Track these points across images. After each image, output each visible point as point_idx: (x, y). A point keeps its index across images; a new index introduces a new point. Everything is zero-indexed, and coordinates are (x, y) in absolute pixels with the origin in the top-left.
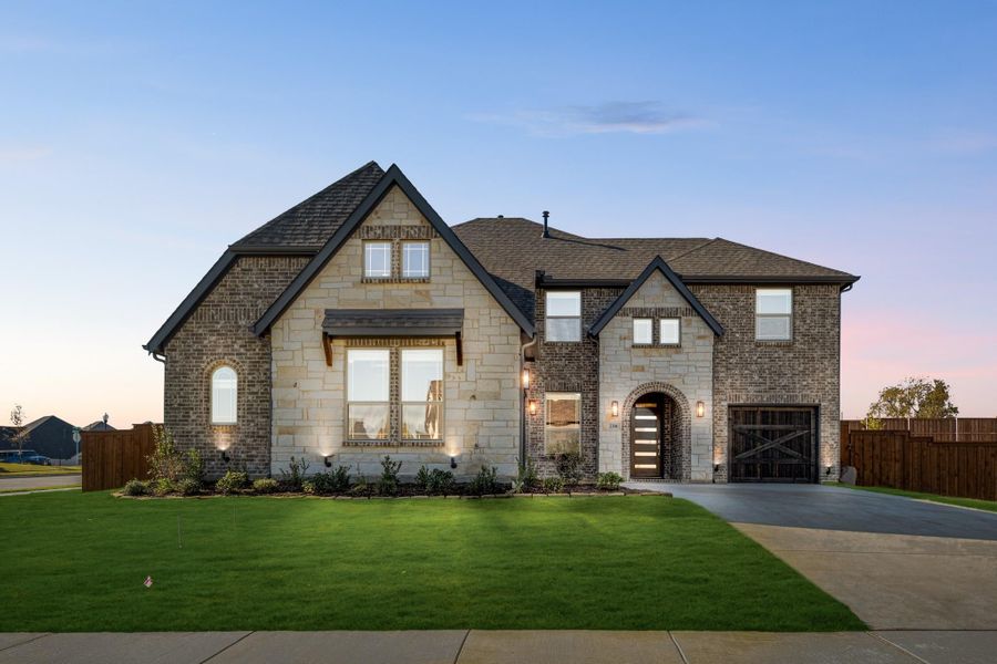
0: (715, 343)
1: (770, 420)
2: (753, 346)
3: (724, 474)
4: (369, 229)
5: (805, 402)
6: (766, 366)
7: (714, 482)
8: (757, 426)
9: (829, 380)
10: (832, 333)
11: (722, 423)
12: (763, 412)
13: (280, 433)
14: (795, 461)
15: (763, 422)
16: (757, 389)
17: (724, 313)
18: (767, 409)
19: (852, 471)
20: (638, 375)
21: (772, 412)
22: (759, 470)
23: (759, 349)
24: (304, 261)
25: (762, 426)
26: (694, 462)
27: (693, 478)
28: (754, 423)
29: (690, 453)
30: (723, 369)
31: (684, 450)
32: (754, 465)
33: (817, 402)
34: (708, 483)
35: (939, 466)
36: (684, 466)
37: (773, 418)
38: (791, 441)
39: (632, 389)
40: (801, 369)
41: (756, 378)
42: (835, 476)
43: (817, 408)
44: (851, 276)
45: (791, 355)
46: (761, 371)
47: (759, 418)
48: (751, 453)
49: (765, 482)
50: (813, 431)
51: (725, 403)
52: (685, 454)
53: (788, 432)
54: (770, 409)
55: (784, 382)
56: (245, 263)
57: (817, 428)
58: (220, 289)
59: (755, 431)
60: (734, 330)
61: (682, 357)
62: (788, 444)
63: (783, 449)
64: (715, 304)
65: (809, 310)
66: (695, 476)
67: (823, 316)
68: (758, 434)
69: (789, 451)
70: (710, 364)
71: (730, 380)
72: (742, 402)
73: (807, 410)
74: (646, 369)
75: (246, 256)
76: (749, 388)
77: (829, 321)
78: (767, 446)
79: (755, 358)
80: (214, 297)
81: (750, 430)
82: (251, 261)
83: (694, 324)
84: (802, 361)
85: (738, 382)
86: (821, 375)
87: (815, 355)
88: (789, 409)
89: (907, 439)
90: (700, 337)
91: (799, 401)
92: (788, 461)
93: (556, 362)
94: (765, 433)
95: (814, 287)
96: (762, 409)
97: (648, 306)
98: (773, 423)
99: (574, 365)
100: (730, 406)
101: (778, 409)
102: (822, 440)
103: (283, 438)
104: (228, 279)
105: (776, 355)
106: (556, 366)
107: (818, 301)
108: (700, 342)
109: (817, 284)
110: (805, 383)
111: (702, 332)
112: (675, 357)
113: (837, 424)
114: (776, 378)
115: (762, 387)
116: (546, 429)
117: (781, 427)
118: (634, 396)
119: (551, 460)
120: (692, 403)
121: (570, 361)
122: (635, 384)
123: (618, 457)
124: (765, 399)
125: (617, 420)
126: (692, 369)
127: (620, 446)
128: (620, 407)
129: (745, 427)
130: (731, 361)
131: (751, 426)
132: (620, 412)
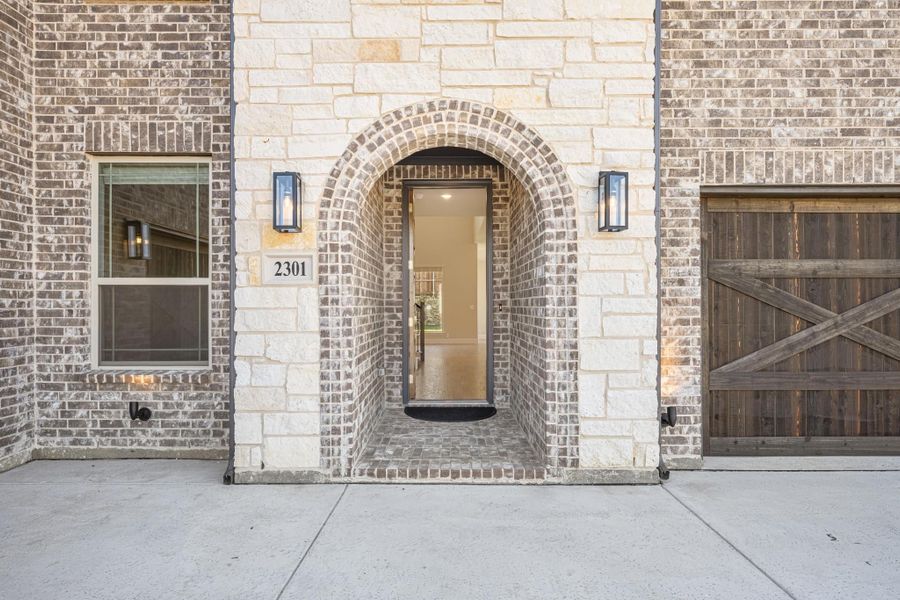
1: (832, 245)
3: (691, 431)
6: (830, 54)
8: (791, 266)
12: (809, 218)
16: (803, 132)
18: (823, 206)
20: (378, 74)
21: (840, 216)
25: (809, 265)
26: (588, 403)
27: (587, 462)
28: (781, 254)
30: (684, 65)
31: (552, 359)
36: (553, 417)
37: (842, 237)
39: (360, 126)
41: (799, 94)
46: (815, 72)
47: (794, 235)
48: (773, 354)
51: (691, 186)
52: (555, 373)
53: (890, 283)
54: (833, 207)
59: (781, 280)
63: (877, 340)
66: (594, 454)
68: (794, 291)
70: (646, 33)
71: (708, 104)
72: (749, 179)
74: (407, 51)
76: (776, 131)
78: (824, 331)
79: (793, 25)
81: (766, 278)
85: (736, 111)
92: (893, 379)
93: (121, 56)
94: (814, 286)
98: (841, 256)
99: (184, 64)
100: (706, 196)
106: (122, 68)
114: (867, 94)
115: (820, 130)
116: (95, 281)
117: (871, 266)
118: (364, 155)
119: (111, 384)
120: (580, 178)
121: (169, 50)
122: (370, 111)
123: (306, 381)
124: (829, 169)
125: (303, 246)
126: (582, 52)
127: (314, 346)
128: (313, 192)
129: (751, 266)
130: (711, 35)
131: (769, 265)
132: (310, 212)
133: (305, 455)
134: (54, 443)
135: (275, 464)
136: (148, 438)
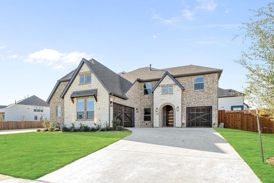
0: (182, 92)
2: (193, 92)
3: (185, 125)
4: (80, 73)
5: (208, 105)
6: (196, 97)
7: (182, 127)
8: (195, 113)
9: (215, 99)
10: (216, 86)
11: (185, 112)
13: (66, 118)
14: (205, 122)
15: (197, 111)
16: (194, 103)
17: (185, 84)
18: (197, 108)
19: (222, 124)
20: (163, 101)
22: (195, 124)
23: (195, 92)
24: (68, 82)
25: (196, 113)
26: (176, 122)
29: (175, 120)
30: (185, 98)
32: (194, 123)
33: (211, 105)
34: (180, 128)
35: (253, 122)
37: (199, 110)
38: (204, 116)
40: (206, 97)
41: (194, 100)
42: (216, 125)
43: (211, 107)
44: (221, 70)
45: (204, 93)
47: (195, 110)
48: (193, 120)
49: (197, 127)
50: (211, 113)
51: (185, 107)
53: (203, 114)
54: (199, 108)
55: (202, 100)
56: (62, 83)
57: (211, 112)
58: (58, 89)
59: (194, 114)
60: (188, 88)
61: (174, 96)
62: (204, 117)
63: (202, 118)
64: (183, 82)
65: (209, 81)
66: (176, 126)
67: (213, 82)
68: (195, 115)
69: (204, 119)
70: (181, 97)
71: (187, 101)
72: (190, 106)
73: (209, 108)
74: (165, 100)
75: (62, 82)
76: (192, 103)
77: (215, 83)
78: (197, 118)
79: (193, 95)
80: (57, 91)
81: (193, 114)
82: (63, 83)
83: (176, 87)
84: (207, 94)
85: (189, 101)
86: (212, 98)
87: (211, 93)
88: (204, 108)
89: (243, 115)
90: (178, 91)
91: (206, 105)
92: (203, 121)
94: (197, 114)
95: (210, 74)
96: (196, 108)
97: (165, 84)
98: (199, 112)
100: (187, 108)
101: (201, 108)
102: (213, 116)
103: (66, 119)
104: (59, 87)
105: (199, 93)
107: (212, 78)
108: (178, 92)
109: (211, 73)
110: (207, 100)
111: (179, 89)
112: (172, 96)
113: (217, 111)
114: (199, 100)
115: (196, 102)
116: (143, 115)
117: (202, 112)
118: (162, 107)
119: (145, 122)
120: (176, 107)
121: (149, 99)
122: (162, 103)
123: (158, 121)
124: (196, 105)
125: (158, 112)
126: (176, 99)
127: (158, 119)
128: (158, 109)
129: (192, 113)
130: (187, 96)
131: (193, 113)
132: (158, 110)
133: (158, 126)
134: (141, 126)
135: (156, 126)
136: (147, 126)
